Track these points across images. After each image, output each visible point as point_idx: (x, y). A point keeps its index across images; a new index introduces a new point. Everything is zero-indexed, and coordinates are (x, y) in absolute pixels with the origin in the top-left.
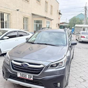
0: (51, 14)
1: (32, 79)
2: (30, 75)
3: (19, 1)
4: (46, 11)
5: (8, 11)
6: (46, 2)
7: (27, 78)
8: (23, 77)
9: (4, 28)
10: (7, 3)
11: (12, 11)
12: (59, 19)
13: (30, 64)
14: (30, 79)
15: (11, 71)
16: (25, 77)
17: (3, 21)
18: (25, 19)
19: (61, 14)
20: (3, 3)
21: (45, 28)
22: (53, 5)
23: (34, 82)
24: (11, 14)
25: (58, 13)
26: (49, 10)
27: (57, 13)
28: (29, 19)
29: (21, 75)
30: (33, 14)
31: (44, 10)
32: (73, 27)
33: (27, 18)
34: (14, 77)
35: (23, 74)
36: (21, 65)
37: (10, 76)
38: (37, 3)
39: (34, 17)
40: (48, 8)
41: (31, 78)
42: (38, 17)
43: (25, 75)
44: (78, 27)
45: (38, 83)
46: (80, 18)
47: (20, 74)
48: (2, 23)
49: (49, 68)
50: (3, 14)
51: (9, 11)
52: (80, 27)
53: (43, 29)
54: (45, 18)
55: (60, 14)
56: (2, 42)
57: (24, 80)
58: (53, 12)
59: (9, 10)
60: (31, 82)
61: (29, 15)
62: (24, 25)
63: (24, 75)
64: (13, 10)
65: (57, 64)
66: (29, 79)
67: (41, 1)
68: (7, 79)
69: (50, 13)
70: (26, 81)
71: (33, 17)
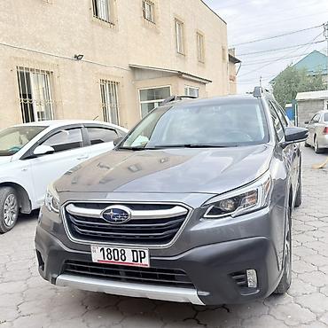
0: (201, 62)
1: (146, 262)
2: (138, 247)
3: (80, 27)
4: (182, 55)
5: (43, 63)
6: (179, 23)
7: (129, 260)
8: (113, 260)
9: (33, 120)
10: (38, 36)
11: (57, 61)
12: (233, 79)
13: (134, 206)
14: (138, 264)
15: (69, 242)
16: (120, 261)
17: (28, 99)
18: (109, 88)
19: (239, 62)
20: (24, 37)
21: (180, 98)
22: (203, 30)
23: (155, 276)
24: (56, 75)
25: (227, 58)
26: (191, 48)
27: (224, 59)
28: (120, 85)
29: (106, 253)
30: (134, 69)
31: (174, 51)
32: (290, 105)
33: (113, 85)
34: (82, 266)
35: (112, 249)
36: (102, 217)
37: (66, 266)
38: (147, 28)
39: (137, 77)
40: (187, 43)
41: (141, 258)
42: (152, 75)
43: (119, 250)
44: (308, 101)
45: (172, 278)
46: (312, 68)
47: (103, 249)
48: (26, 105)
49: (205, 216)
50: (28, 75)
51: (48, 63)
52: (315, 100)
53: (173, 99)
54: (180, 75)
55: (233, 60)
56: (31, 165)
57: (118, 273)
58: (208, 56)
59: (48, 60)
60: (144, 276)
61: (119, 74)
62: (105, 109)
63: (116, 252)
64: (61, 60)
65: (237, 201)
66: (135, 265)
67: (160, 19)
68: (55, 276)
69: (196, 59)
70: (127, 274)
71: (134, 80)
